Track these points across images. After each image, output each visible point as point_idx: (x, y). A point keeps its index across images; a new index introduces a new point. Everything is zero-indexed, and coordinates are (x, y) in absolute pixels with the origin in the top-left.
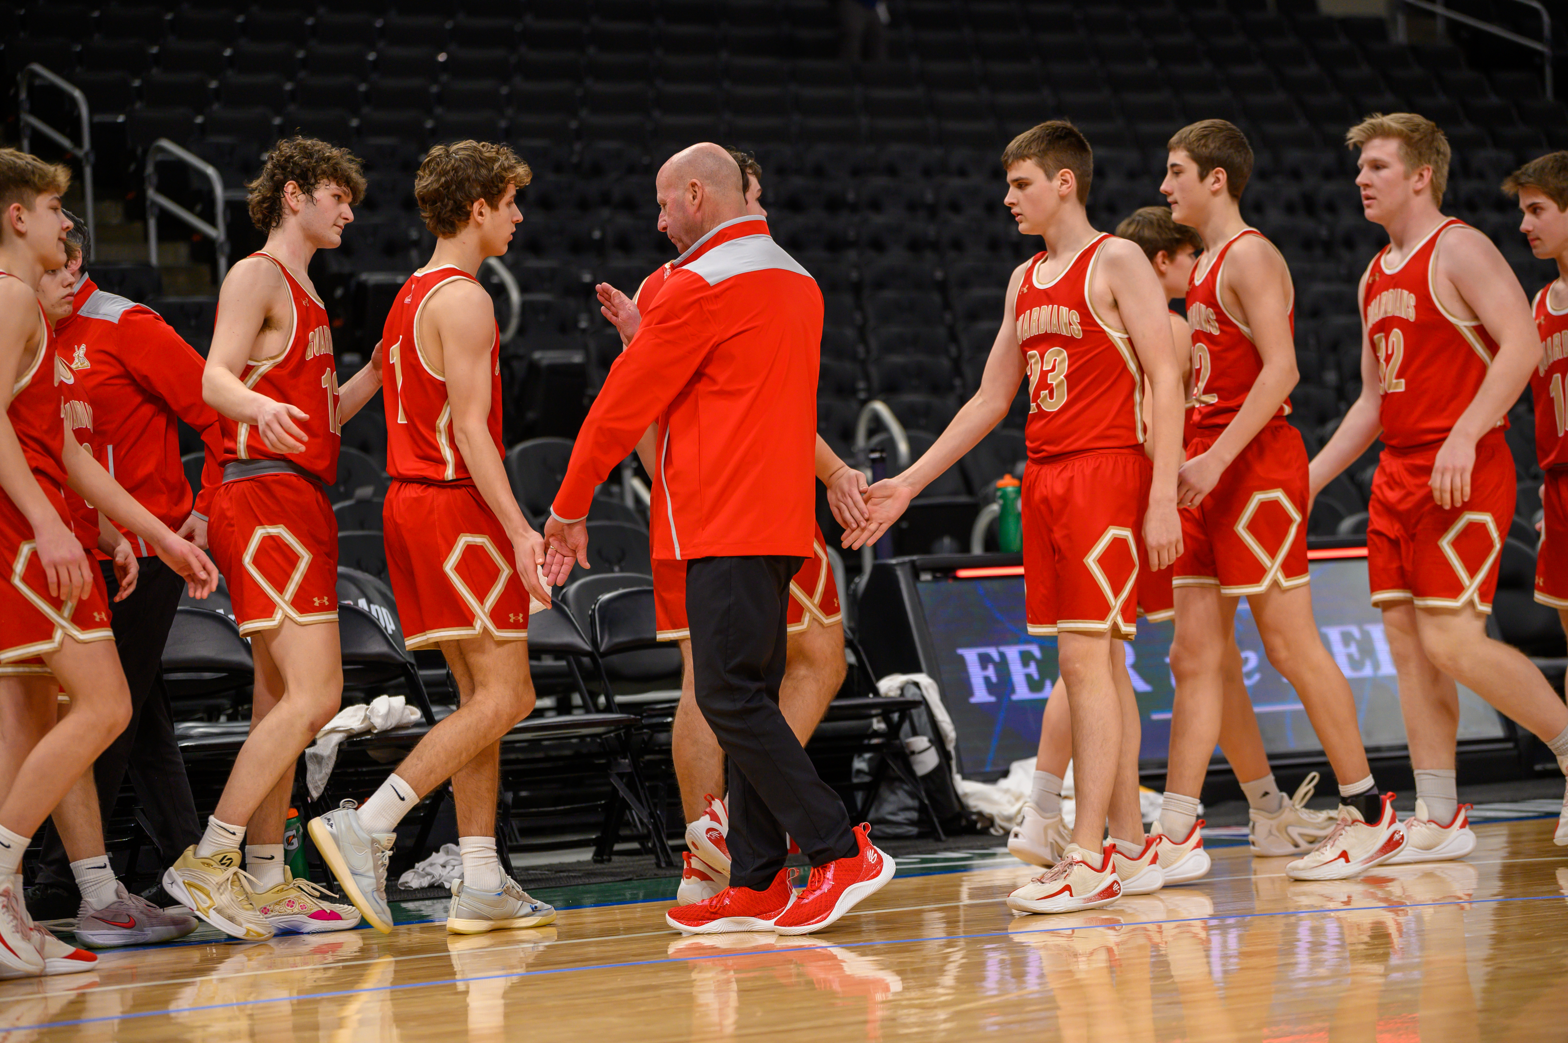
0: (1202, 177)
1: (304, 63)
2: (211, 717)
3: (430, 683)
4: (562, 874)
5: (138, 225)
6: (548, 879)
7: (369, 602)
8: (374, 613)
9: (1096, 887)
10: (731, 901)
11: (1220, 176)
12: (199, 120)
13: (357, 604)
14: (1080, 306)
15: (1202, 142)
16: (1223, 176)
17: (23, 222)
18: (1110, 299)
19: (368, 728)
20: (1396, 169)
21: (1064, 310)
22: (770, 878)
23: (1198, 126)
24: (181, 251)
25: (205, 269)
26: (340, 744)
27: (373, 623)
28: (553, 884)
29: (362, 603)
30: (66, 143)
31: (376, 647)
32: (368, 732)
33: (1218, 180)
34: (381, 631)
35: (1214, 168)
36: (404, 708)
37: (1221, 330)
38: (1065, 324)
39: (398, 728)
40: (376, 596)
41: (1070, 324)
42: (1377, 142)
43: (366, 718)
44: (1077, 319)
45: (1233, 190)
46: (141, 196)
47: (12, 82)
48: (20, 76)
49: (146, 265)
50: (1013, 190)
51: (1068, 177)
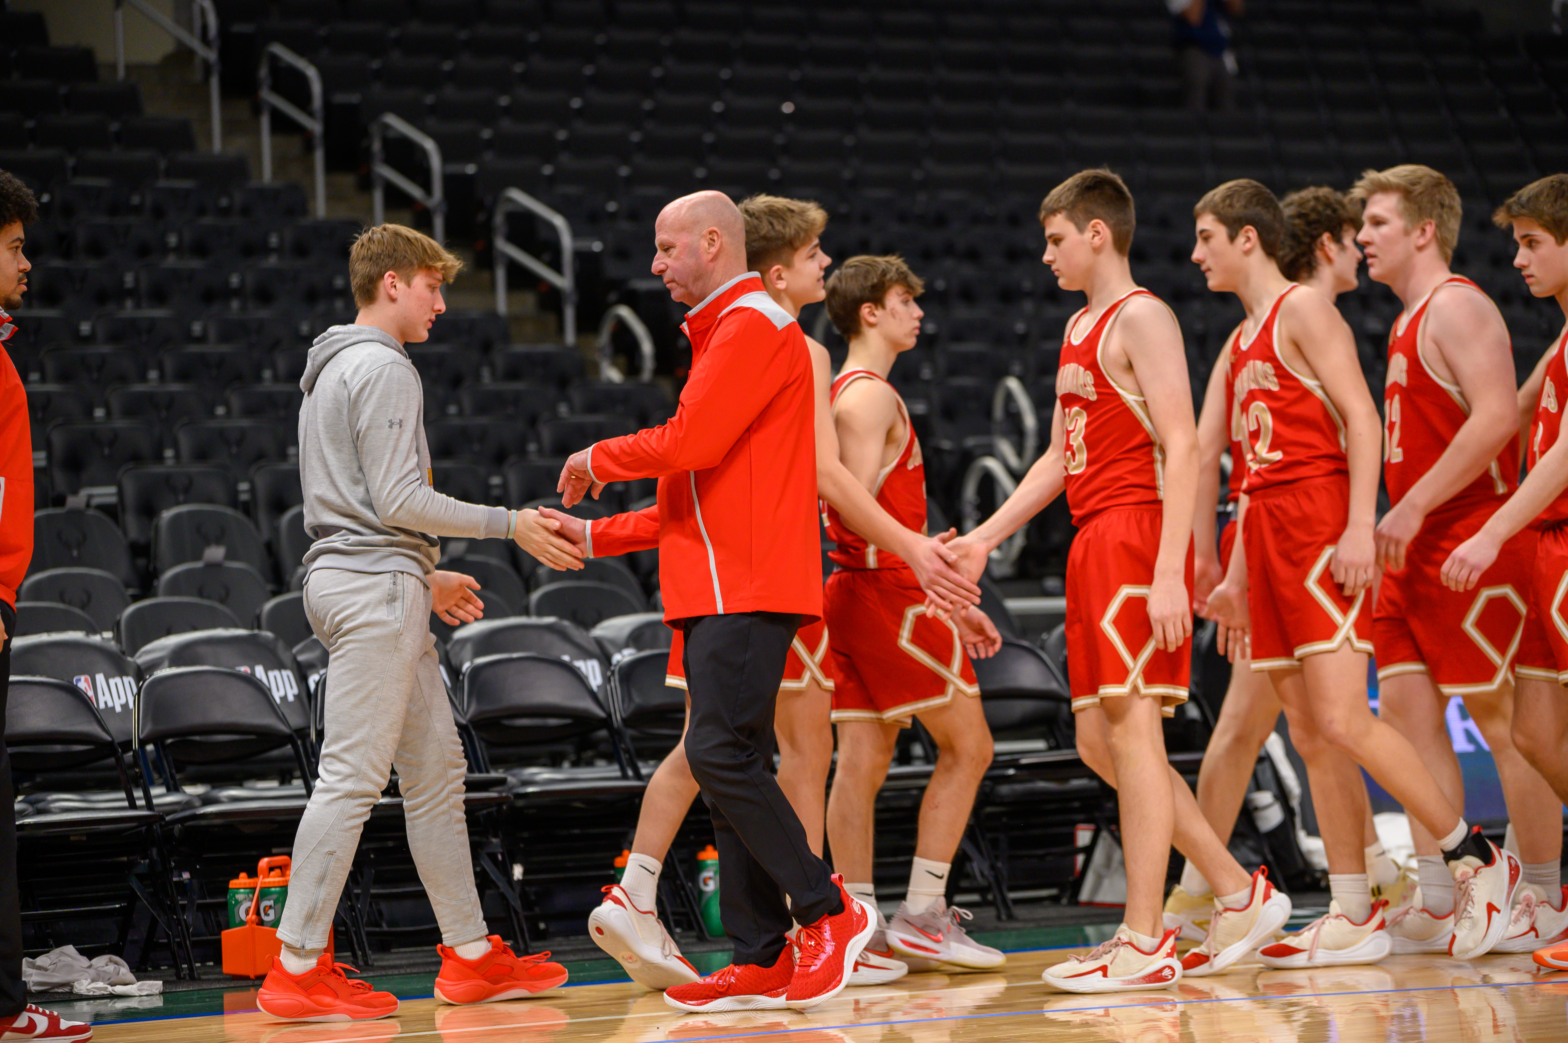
0: (1232, 238)
1: (651, 114)
2: (554, 762)
5: (485, 275)
9: (1141, 970)
10: (737, 980)
11: (1250, 235)
12: (547, 170)
14: (1093, 366)
16: (1253, 234)
18: (1124, 361)
20: (1396, 224)
21: (1084, 369)
22: (775, 957)
23: (1223, 188)
24: (528, 301)
25: (551, 319)
30: (415, 191)
33: (1248, 239)
35: (1242, 227)
37: (1281, 385)
38: (1082, 385)
42: (1378, 197)
44: (1091, 380)
46: (490, 246)
47: (365, 134)
48: (374, 129)
49: (493, 315)
50: (1050, 247)
51: (1099, 228)
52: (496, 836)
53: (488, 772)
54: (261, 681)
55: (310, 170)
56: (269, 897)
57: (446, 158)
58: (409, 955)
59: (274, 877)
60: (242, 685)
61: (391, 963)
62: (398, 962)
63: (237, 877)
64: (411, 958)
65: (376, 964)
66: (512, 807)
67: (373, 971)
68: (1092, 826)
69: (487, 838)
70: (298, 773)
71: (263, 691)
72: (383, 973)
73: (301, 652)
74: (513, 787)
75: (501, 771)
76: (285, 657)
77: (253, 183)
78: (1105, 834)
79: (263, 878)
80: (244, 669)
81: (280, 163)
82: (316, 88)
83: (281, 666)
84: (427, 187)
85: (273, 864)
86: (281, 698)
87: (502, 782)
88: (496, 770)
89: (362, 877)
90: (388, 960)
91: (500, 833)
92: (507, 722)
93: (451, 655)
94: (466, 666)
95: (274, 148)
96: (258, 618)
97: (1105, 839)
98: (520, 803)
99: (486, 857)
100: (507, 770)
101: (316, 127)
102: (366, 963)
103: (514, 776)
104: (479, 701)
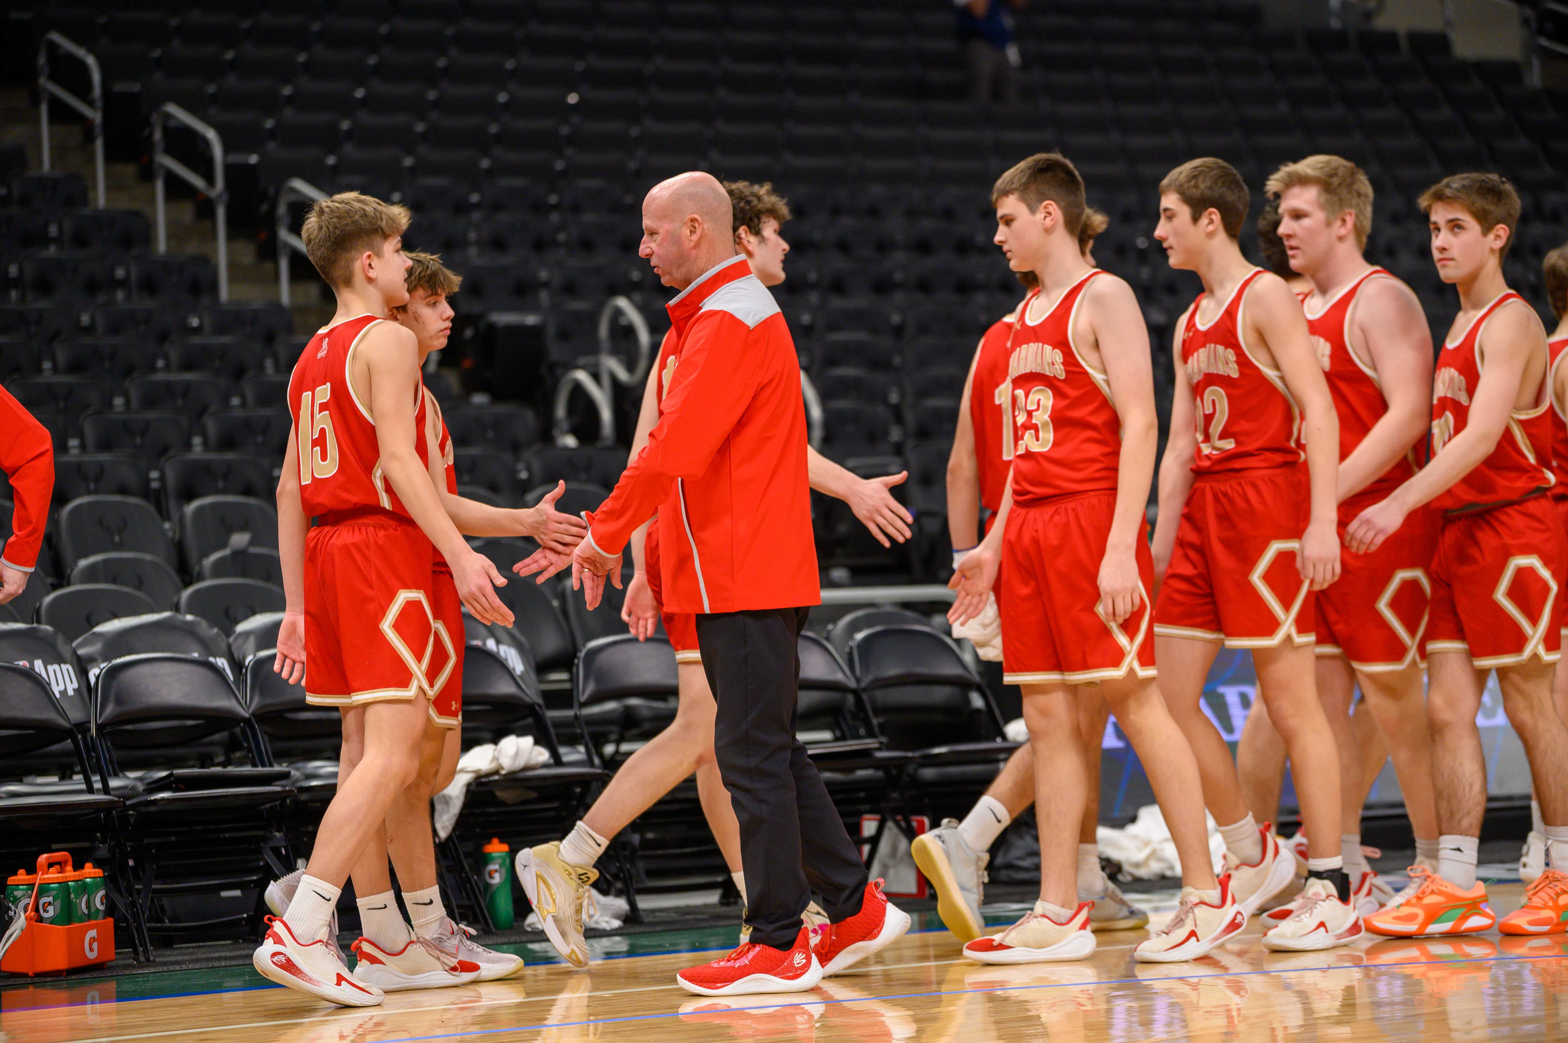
0: (1195, 219)
1: (436, 104)
3: (559, 724)
4: (688, 917)
5: (269, 266)
6: (674, 922)
7: (498, 642)
8: (502, 654)
11: (1214, 217)
12: (331, 160)
13: (485, 644)
14: (1063, 344)
15: (1193, 183)
16: (1216, 216)
17: (372, 268)
18: (1091, 339)
19: (495, 770)
20: (1317, 217)
21: (1048, 348)
23: (1187, 167)
26: (469, 785)
27: (501, 664)
28: (679, 926)
29: (491, 644)
30: (198, 182)
31: (504, 688)
32: (496, 772)
33: (1211, 222)
34: (509, 672)
35: (1206, 209)
36: (532, 750)
37: (1241, 373)
38: (1049, 363)
39: (526, 768)
40: (504, 636)
41: (1053, 364)
42: (1296, 189)
43: (495, 759)
44: (1060, 359)
45: (1231, 230)
46: (273, 236)
47: (147, 123)
48: (155, 118)
49: (277, 306)
50: (1002, 228)
51: (1051, 209)
52: (279, 831)
53: (271, 765)
54: (40, 675)
55: (92, 160)
56: (48, 893)
57: (227, 149)
58: (191, 950)
59: (52, 873)
60: (20, 679)
61: (173, 959)
62: (180, 958)
63: (15, 873)
64: (193, 953)
65: (157, 960)
66: (296, 801)
67: (154, 966)
68: (878, 817)
69: (271, 832)
70: (78, 768)
71: (42, 686)
72: (165, 968)
73: (81, 645)
74: (297, 781)
75: (284, 765)
76: (65, 651)
77: (32, 173)
78: (890, 824)
79: (42, 875)
80: (23, 663)
81: (58, 152)
82: (96, 77)
83: (60, 660)
84: (210, 179)
85: (52, 860)
86: (60, 692)
87: (286, 776)
88: (280, 764)
89: (144, 873)
90: (169, 956)
91: (283, 827)
92: (290, 716)
93: (233, 648)
94: (249, 659)
95: (51, 137)
96: (38, 611)
97: (890, 829)
98: (304, 797)
99: (270, 852)
100: (291, 763)
101: (96, 116)
102: (148, 959)
103: (297, 769)
104: (262, 695)
